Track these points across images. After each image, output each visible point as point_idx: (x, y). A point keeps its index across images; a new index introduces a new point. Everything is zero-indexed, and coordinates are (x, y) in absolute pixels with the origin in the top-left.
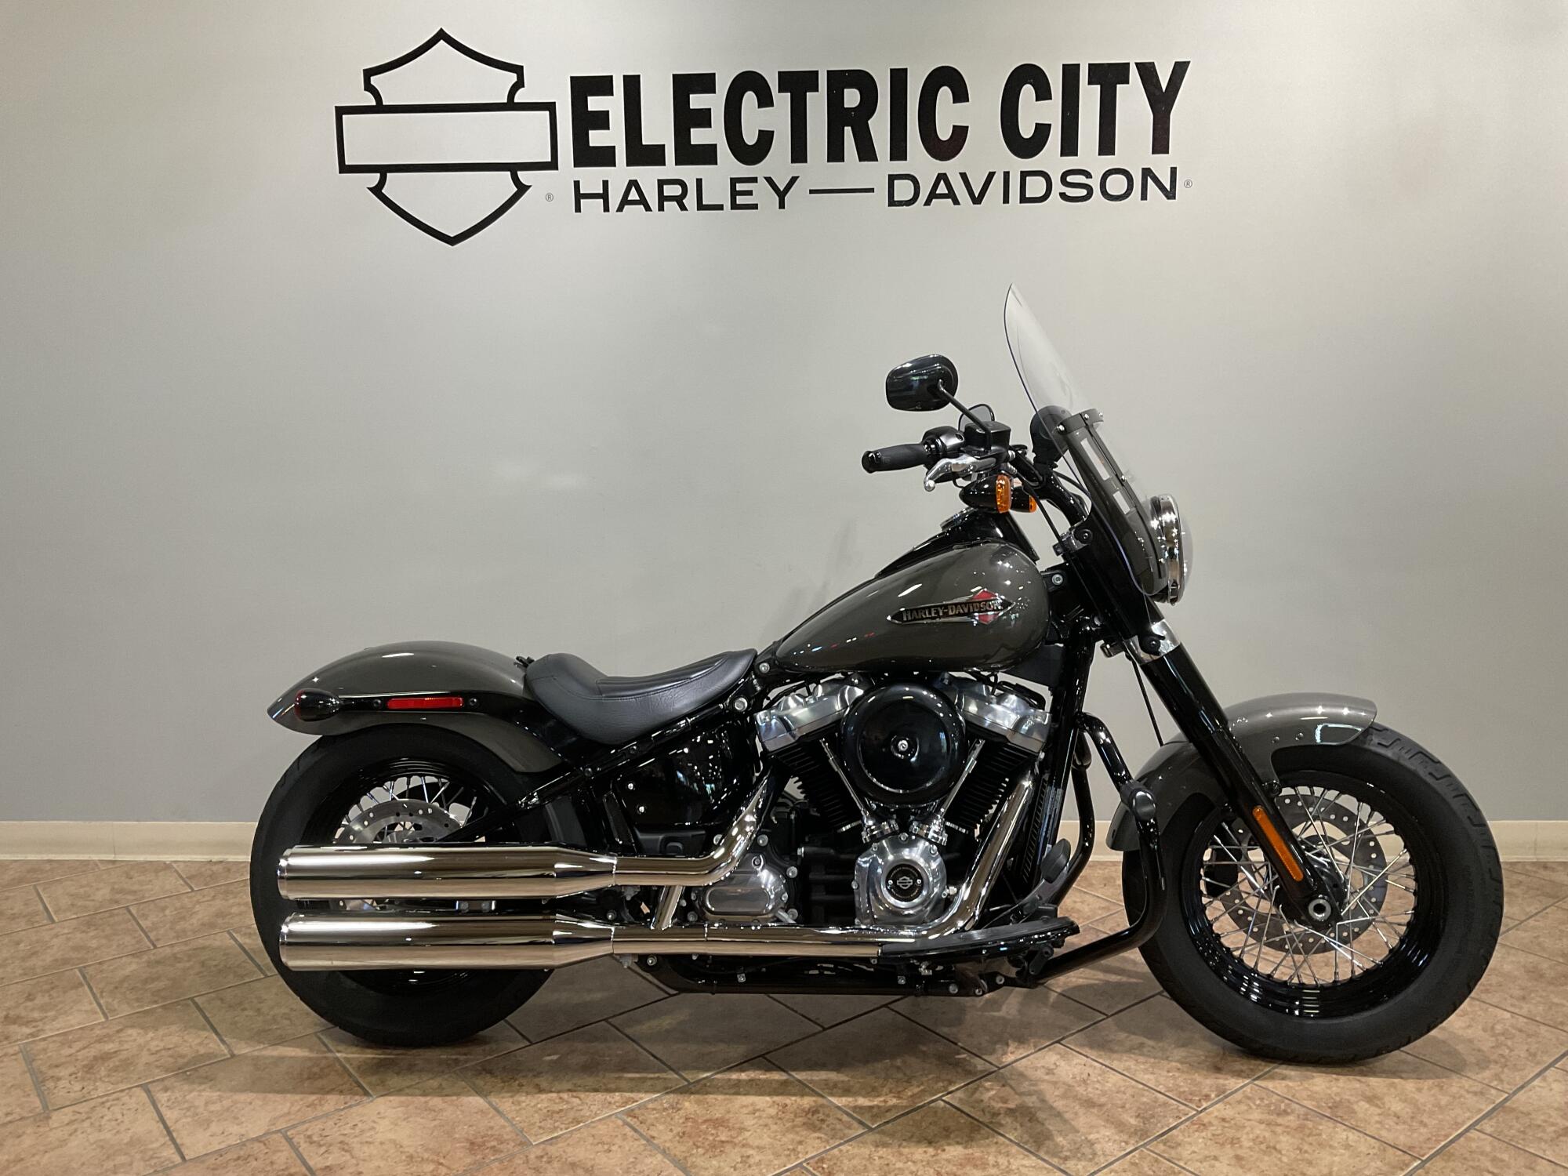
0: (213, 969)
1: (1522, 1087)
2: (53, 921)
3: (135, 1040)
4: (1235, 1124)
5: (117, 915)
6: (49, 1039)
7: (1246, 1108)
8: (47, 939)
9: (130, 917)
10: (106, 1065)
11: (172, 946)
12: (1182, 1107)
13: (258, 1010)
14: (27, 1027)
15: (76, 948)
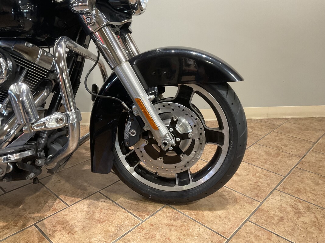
1: (265, 199)
4: (156, 227)
7: (162, 218)
12: (137, 219)
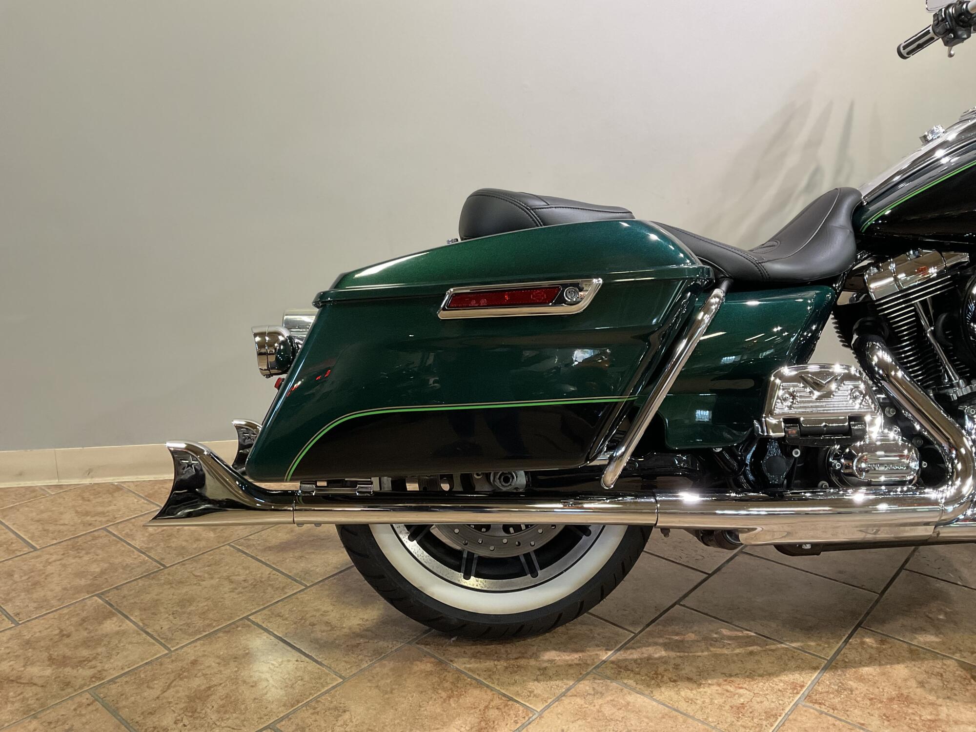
0: (246, 584)
2: (35, 549)
3: (221, 671)
5: (99, 537)
6: (116, 681)
8: (40, 566)
9: (114, 538)
10: (208, 705)
11: (182, 563)
13: (327, 622)
14: (83, 668)
15: (79, 575)
